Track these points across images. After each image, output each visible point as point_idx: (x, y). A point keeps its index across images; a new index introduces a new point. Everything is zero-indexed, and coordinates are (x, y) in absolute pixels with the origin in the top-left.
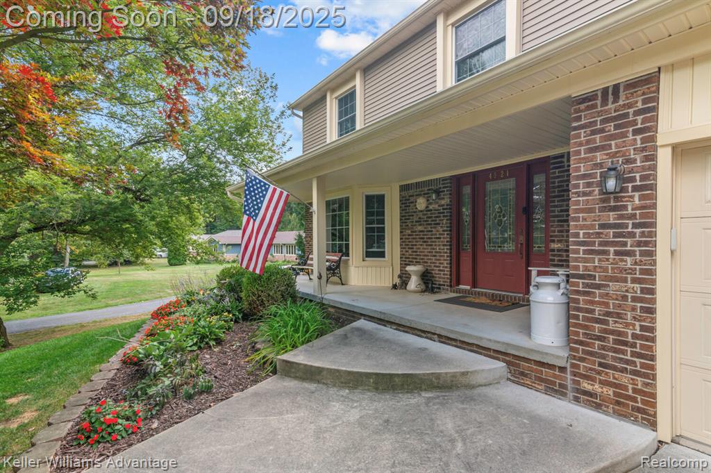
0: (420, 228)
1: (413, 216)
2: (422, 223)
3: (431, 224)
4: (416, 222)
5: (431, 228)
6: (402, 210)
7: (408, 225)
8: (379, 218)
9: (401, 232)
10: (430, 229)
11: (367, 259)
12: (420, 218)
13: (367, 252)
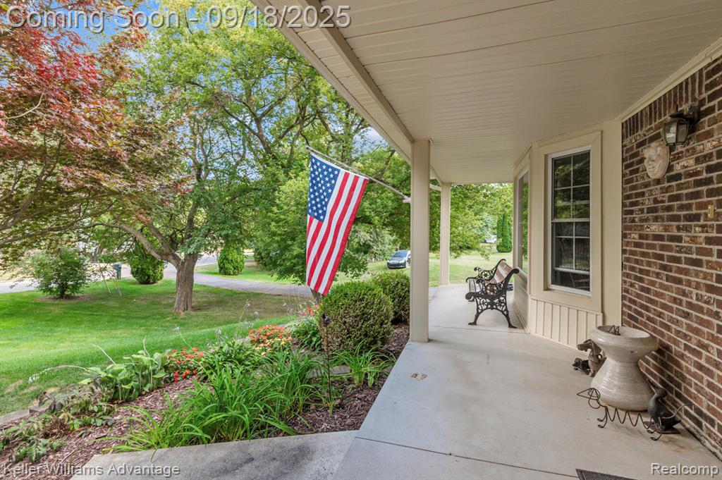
0: (655, 228)
1: (643, 194)
2: (660, 214)
3: (677, 218)
4: (650, 210)
5: (679, 228)
6: (626, 181)
7: (633, 221)
8: (578, 203)
9: (624, 236)
10: (675, 233)
11: (553, 287)
12: (656, 201)
13: (555, 273)
